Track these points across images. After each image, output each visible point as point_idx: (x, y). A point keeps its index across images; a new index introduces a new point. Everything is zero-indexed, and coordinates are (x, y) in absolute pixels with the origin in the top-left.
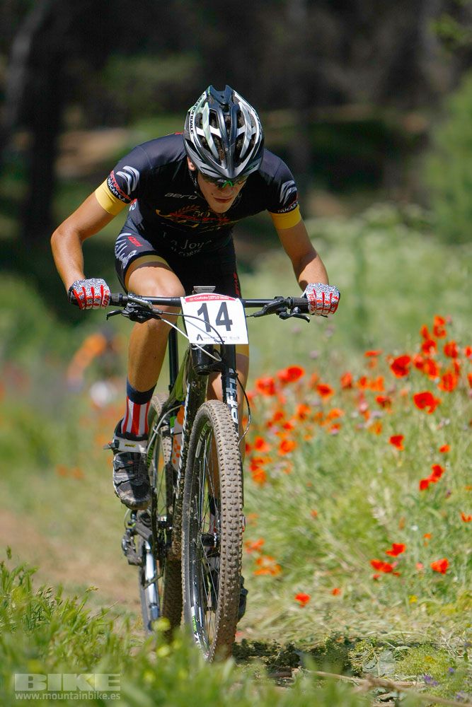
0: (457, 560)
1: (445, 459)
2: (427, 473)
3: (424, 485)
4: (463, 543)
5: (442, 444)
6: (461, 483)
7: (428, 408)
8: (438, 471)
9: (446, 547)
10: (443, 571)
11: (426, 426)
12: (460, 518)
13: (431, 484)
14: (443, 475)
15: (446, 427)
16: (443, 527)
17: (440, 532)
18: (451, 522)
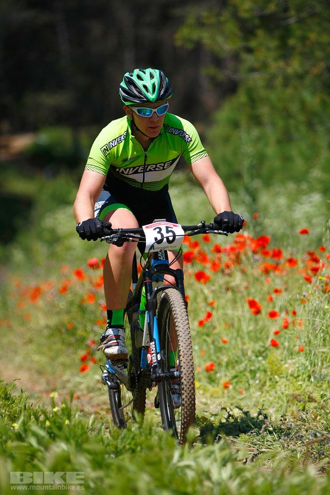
0: (220, 365)
1: (213, 309)
2: (202, 316)
3: (201, 323)
4: (223, 355)
5: (210, 300)
6: (222, 323)
7: (202, 281)
8: (209, 315)
9: (214, 358)
10: (211, 370)
11: (202, 291)
12: (220, 341)
13: (204, 322)
14: (212, 317)
15: (213, 292)
16: (212, 347)
17: (209, 349)
18: (216, 343)
